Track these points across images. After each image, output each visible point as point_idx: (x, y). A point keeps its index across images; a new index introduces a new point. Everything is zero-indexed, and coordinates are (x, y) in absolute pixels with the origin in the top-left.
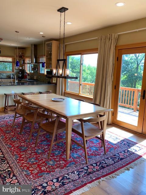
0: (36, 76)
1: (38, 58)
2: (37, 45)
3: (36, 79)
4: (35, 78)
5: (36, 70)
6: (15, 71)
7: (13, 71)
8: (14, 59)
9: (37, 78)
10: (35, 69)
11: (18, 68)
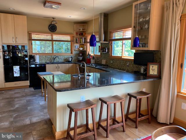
0: (105, 60)
1: (111, 32)
2: (108, 14)
3: (105, 64)
4: (104, 62)
5: (107, 51)
6: (74, 52)
7: (72, 53)
8: (73, 37)
9: (106, 62)
10: (105, 49)
11: (77, 49)
